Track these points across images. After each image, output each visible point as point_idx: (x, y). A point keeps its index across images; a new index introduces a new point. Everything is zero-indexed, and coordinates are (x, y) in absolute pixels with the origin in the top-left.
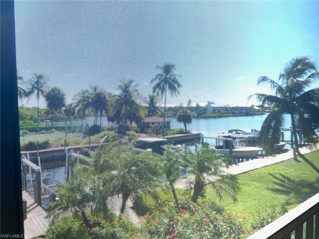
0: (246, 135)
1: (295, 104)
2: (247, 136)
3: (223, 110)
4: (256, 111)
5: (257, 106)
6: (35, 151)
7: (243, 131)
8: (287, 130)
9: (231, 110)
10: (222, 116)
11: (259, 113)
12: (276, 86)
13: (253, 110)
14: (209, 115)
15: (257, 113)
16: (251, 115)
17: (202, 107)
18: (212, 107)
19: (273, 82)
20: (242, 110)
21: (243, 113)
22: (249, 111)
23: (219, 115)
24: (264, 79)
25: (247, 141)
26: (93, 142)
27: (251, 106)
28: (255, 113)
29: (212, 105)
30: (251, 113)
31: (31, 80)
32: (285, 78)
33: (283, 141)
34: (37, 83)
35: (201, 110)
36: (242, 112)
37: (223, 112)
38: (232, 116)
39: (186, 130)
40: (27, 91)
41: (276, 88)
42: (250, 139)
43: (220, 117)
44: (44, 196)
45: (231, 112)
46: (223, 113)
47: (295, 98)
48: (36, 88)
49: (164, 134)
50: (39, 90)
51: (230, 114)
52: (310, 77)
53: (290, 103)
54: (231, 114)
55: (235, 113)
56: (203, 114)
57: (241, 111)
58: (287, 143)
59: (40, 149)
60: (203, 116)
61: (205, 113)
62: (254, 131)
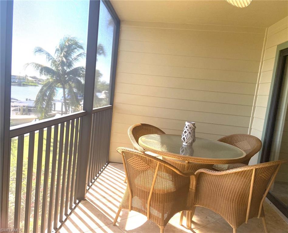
0: (20, 104)
1: (66, 77)
2: (22, 105)
4: (30, 82)
5: (30, 77)
7: (17, 100)
8: (59, 101)
11: (32, 84)
12: (51, 59)
13: (26, 81)
15: (30, 84)
16: (24, 85)
19: (48, 55)
21: (15, 83)
22: (22, 81)
24: (40, 50)
25: (22, 110)
27: (25, 75)
28: (28, 84)
30: (24, 83)
32: (59, 52)
33: (54, 111)
36: (14, 81)
41: (51, 61)
42: (25, 108)
47: (66, 72)
52: (78, 56)
53: (62, 76)
58: (58, 113)
62: (28, 100)
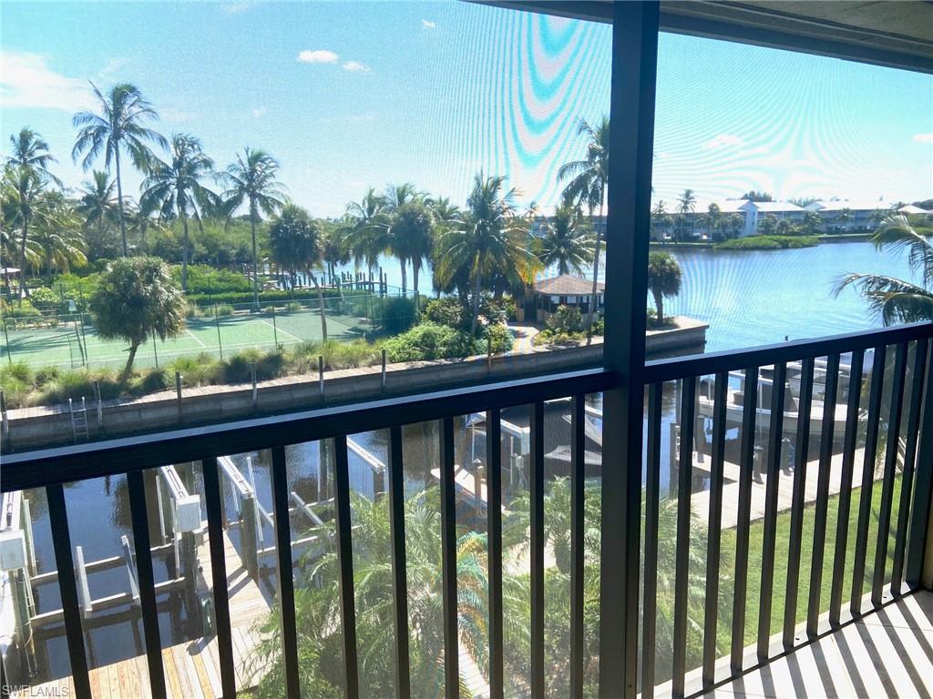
3: (798, 222)
6: (248, 387)
9: (826, 221)
10: (790, 245)
14: (751, 241)
17: (727, 214)
18: (761, 214)
20: (862, 219)
21: (866, 232)
23: (781, 242)
26: (394, 357)
29: (764, 207)
31: (232, 167)
34: (250, 176)
35: (724, 226)
36: (860, 228)
37: (797, 229)
38: (829, 241)
39: (660, 313)
40: (224, 199)
43: (785, 246)
44: (266, 550)
45: (823, 228)
46: (794, 234)
48: (247, 190)
49: (593, 329)
50: (253, 196)
51: (822, 233)
54: (825, 235)
55: (838, 231)
56: (729, 236)
57: (860, 224)
59: (260, 380)
60: (730, 243)
61: (736, 234)
